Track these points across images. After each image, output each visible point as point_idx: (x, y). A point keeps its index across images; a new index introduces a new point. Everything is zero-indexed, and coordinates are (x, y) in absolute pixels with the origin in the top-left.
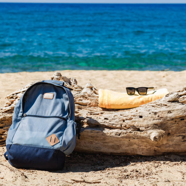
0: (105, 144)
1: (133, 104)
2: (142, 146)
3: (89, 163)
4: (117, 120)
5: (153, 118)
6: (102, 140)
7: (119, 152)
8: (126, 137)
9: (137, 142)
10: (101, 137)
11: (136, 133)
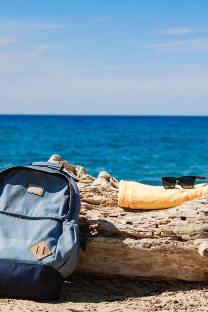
0: (126, 262)
1: (173, 200)
2: (186, 265)
3: (101, 293)
4: (147, 225)
5: (203, 221)
6: (122, 255)
7: (149, 276)
8: (160, 251)
9: (178, 259)
10: (120, 251)
11: (175, 244)
